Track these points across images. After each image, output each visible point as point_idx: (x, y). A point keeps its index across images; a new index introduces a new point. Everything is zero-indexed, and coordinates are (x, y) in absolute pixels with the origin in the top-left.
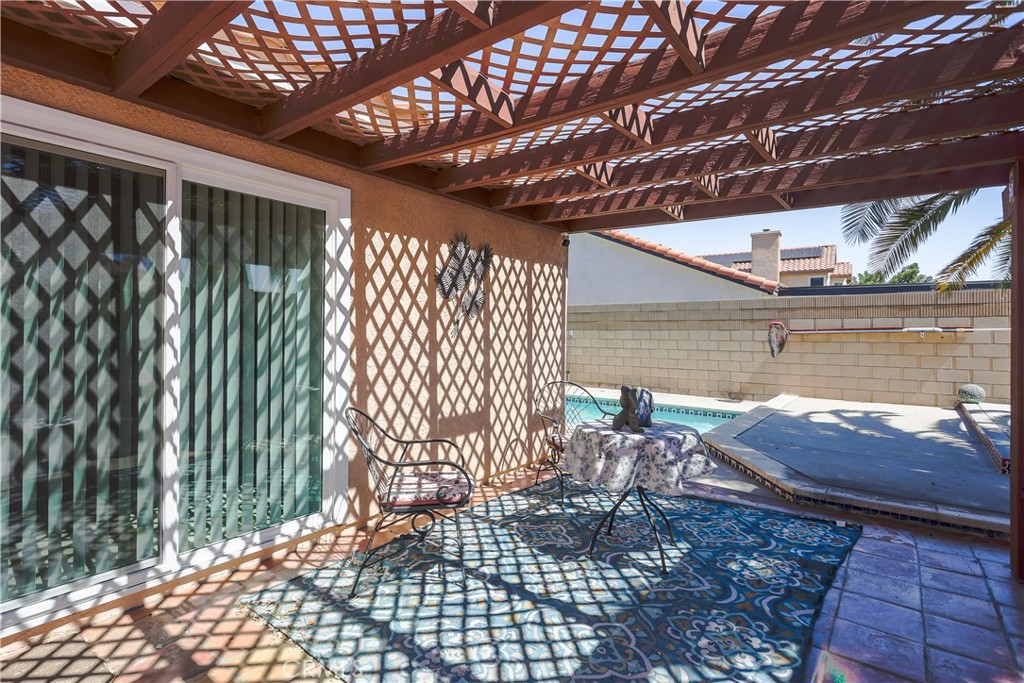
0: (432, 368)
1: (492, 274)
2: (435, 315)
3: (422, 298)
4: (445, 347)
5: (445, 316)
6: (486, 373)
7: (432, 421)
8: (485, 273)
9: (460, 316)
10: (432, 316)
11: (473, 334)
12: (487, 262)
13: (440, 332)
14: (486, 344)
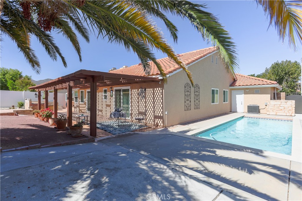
0: (138, 105)
1: (146, 92)
2: (139, 98)
3: (137, 96)
4: (140, 102)
5: (140, 98)
6: (146, 107)
7: (138, 111)
8: (145, 92)
9: (142, 99)
10: (138, 98)
11: (144, 101)
12: (145, 90)
13: (139, 100)
14: (146, 102)
